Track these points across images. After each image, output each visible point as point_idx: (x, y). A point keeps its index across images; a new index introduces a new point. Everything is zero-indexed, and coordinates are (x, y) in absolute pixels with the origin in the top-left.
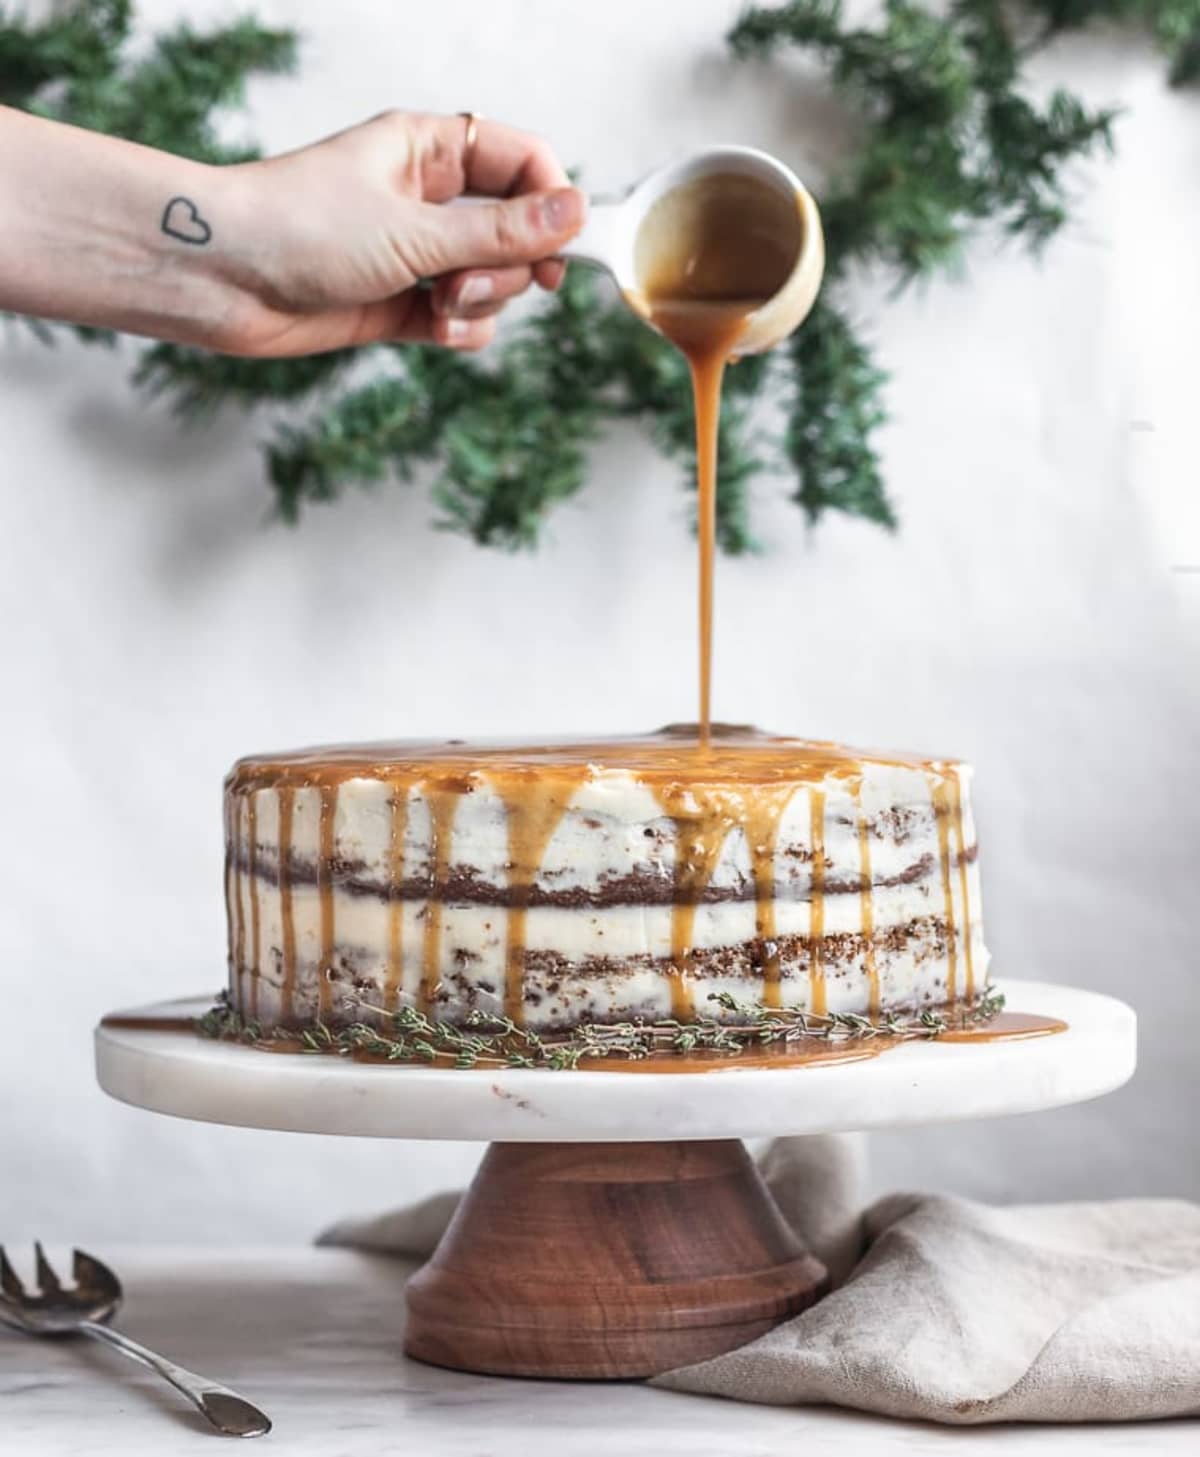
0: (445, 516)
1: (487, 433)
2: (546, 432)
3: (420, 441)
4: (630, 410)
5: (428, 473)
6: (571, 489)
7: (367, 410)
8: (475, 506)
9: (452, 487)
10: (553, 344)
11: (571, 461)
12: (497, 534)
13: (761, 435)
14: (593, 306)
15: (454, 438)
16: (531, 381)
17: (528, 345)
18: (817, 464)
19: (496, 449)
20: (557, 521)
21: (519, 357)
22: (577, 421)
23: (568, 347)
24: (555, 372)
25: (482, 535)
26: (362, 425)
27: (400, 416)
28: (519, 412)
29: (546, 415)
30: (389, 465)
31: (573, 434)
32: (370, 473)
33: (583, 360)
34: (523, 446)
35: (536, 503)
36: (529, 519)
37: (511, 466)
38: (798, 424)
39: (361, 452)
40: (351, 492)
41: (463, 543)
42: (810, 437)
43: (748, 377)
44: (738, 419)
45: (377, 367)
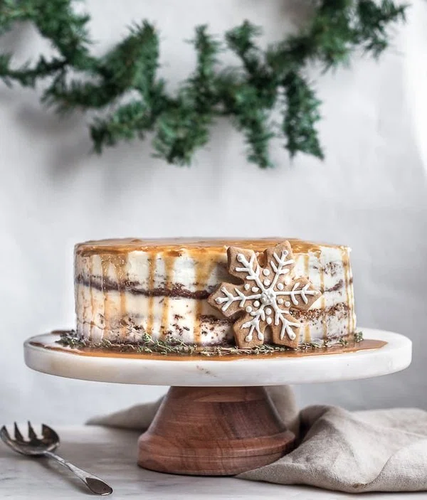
0: (156, 152)
1: (173, 122)
2: (194, 121)
3: (147, 124)
4: (225, 114)
5: (150, 136)
6: (203, 143)
7: (128, 113)
8: (168, 149)
9: (159, 142)
10: (197, 89)
11: (203, 133)
12: (176, 159)
13: (274, 123)
14: (212, 75)
15: (160, 124)
16: (189, 103)
17: (188, 89)
18: (294, 134)
19: (176, 127)
20: (198, 154)
21: (185, 93)
22: (206, 117)
23: (202, 90)
24: (198, 99)
25: (170, 159)
26: (126, 118)
27: (140, 115)
28: (184, 114)
29: (195, 115)
30: (136, 133)
31: (204, 122)
32: (129, 136)
33: (208, 95)
34: (186, 126)
35: (190, 148)
36: (188, 154)
37: (181, 134)
38: (287, 120)
39: (126, 128)
40: (121, 142)
41: (163, 163)
42: (292, 124)
43: (269, 101)
44: (265, 118)
45: (132, 97)
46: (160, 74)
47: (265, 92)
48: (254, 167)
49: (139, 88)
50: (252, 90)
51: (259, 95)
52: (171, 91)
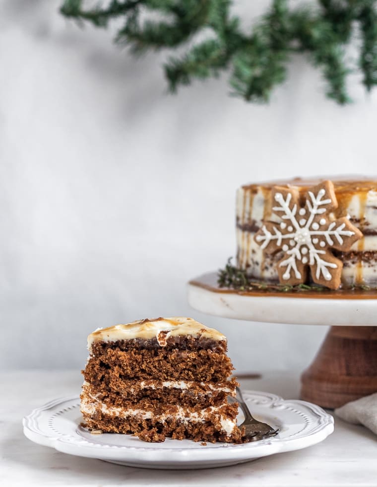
0: (232, 90)
1: (248, 58)
2: (270, 58)
3: (222, 63)
4: (301, 50)
5: (226, 75)
6: (281, 80)
7: (204, 52)
8: (245, 87)
9: (236, 81)
10: (271, 26)
11: (282, 70)
12: (254, 97)
13: (351, 59)
14: (286, 11)
15: (236, 61)
16: (264, 40)
17: (262, 27)
18: (371, 71)
19: (252, 65)
20: (277, 92)
21: (260, 33)
22: (281, 54)
23: (277, 27)
24: (272, 37)
25: (248, 97)
26: (202, 57)
27: (215, 54)
28: (260, 51)
29: (269, 53)
30: (211, 71)
31: (280, 59)
32: (204, 75)
33: (283, 32)
34: (261, 63)
35: (269, 85)
36: (267, 92)
37: (258, 71)
38: (363, 55)
39: (201, 67)
40: (196, 82)
41: (240, 102)
42: (368, 60)
43: (343, 36)
44: (342, 53)
45: (205, 36)
46: (235, 11)
47: (340, 27)
48: (332, 104)
49: (214, 26)
50: (326, 26)
51: (335, 30)
52: (247, 28)
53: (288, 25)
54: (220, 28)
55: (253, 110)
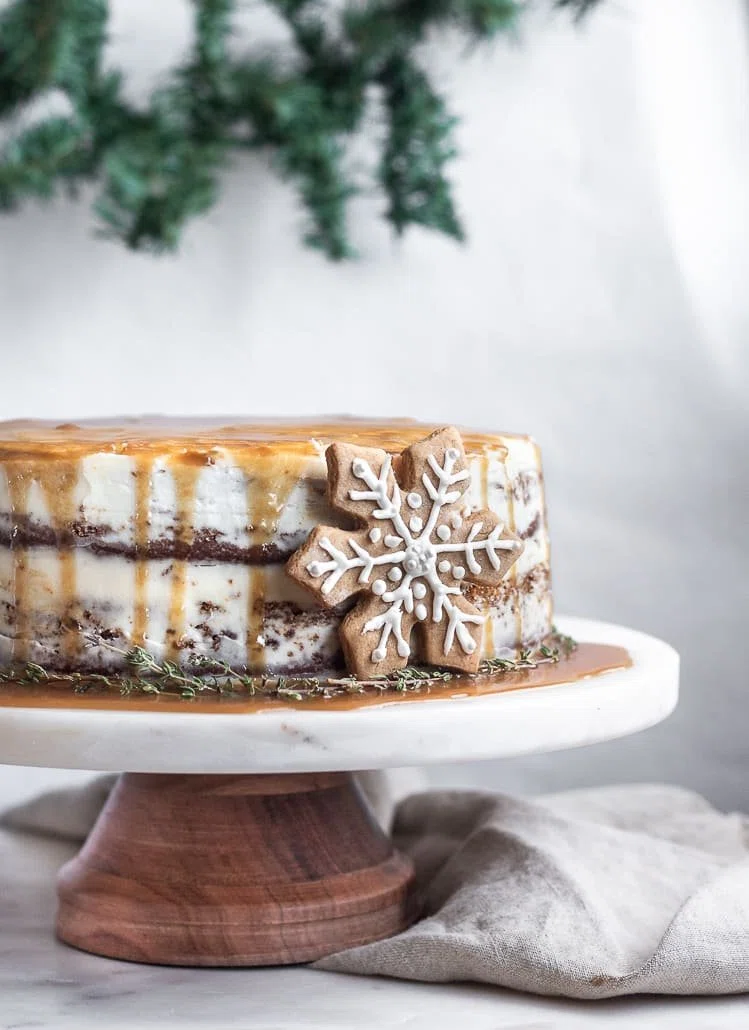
0: (101, 225)
1: (139, 160)
2: (187, 161)
3: (84, 166)
5: (91, 192)
6: (205, 206)
7: (42, 140)
8: (128, 219)
9: (110, 204)
10: (192, 90)
11: (206, 184)
12: (145, 241)
13: (358, 166)
14: (225, 60)
15: (113, 164)
16: (175, 120)
17: (171, 91)
18: (404, 189)
19: (145, 173)
20: (195, 232)
21: (166, 101)
22: (211, 151)
23: (205, 93)
24: (195, 113)
25: (133, 241)
26: (37, 152)
27: (67, 147)
28: (165, 143)
29: (185, 147)
30: (60, 187)
31: (208, 161)
32: (44, 191)
33: (217, 104)
34: (166, 171)
35: (177, 216)
36: (170, 229)
37: (158, 187)
38: (388, 158)
39: (36, 174)
40: (29, 206)
41: (117, 250)
42: (397, 169)
43: (348, 117)
44: (338, 153)
45: (52, 106)
46: (112, 57)
47: (340, 97)
48: (316, 259)
49: (66, 86)
50: (310, 93)
51: (328, 104)
52: (137, 93)
53: (228, 90)
54: (82, 91)
55: (143, 268)
